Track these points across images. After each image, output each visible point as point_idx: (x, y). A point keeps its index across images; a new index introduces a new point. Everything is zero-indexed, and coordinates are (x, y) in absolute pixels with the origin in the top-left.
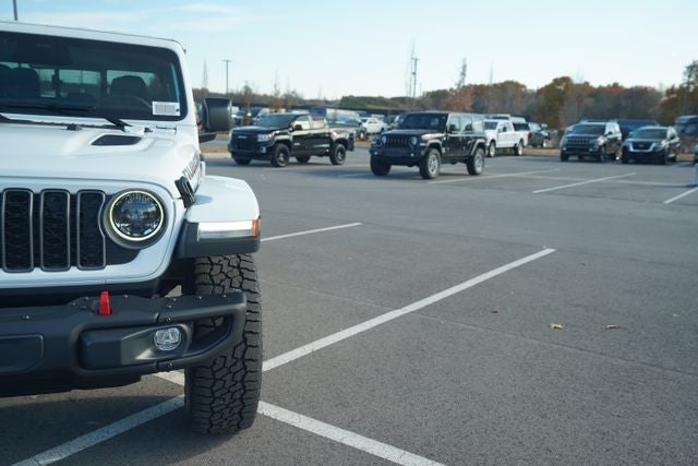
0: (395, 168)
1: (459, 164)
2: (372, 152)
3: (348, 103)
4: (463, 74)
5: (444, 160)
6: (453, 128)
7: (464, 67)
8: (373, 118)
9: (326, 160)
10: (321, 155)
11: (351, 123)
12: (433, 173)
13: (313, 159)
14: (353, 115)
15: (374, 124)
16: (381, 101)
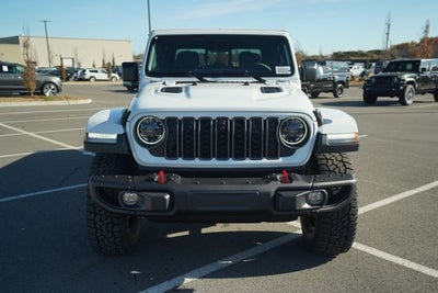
0: (379, 99)
1: (427, 95)
2: (364, 88)
3: (338, 57)
4: (426, 31)
5: (418, 92)
6: (424, 70)
7: (427, 27)
8: (356, 65)
9: (331, 94)
10: (326, 92)
11: (343, 70)
12: (409, 102)
13: (321, 95)
14: (344, 65)
15: (357, 70)
16: (361, 54)
